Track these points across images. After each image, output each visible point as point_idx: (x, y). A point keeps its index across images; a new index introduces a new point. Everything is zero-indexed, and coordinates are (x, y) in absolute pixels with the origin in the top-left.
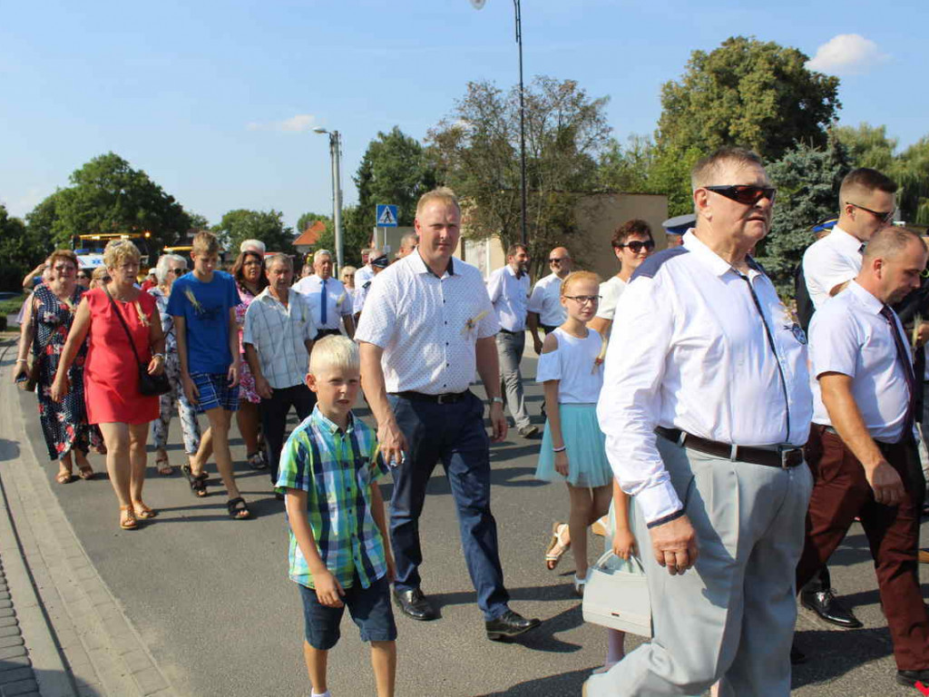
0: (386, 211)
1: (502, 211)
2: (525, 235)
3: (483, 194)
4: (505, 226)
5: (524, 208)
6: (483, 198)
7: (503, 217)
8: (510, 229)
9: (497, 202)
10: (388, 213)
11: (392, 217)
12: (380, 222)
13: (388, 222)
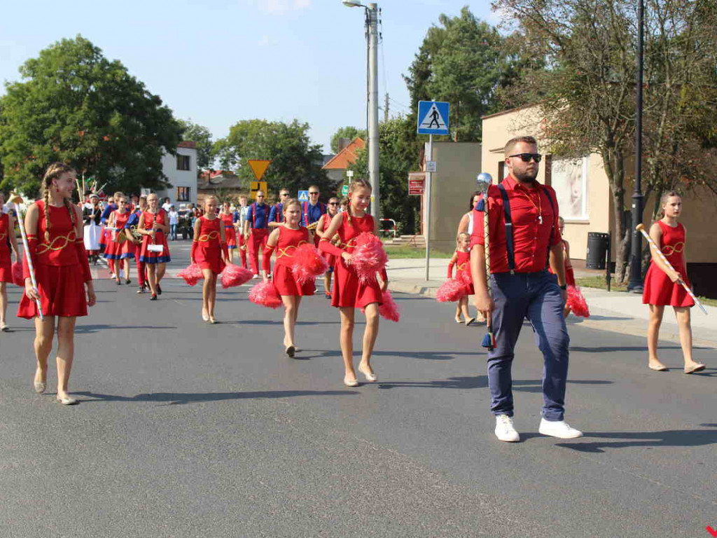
0: (431, 111)
1: (607, 112)
2: (641, 150)
3: (577, 87)
4: (611, 136)
5: (641, 108)
6: (578, 93)
7: (606, 121)
8: (617, 140)
9: (599, 97)
10: (435, 113)
11: (440, 121)
12: (423, 127)
13: (434, 127)
